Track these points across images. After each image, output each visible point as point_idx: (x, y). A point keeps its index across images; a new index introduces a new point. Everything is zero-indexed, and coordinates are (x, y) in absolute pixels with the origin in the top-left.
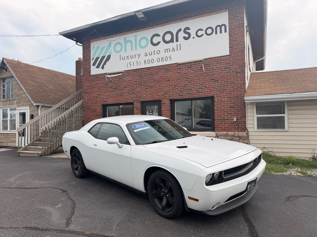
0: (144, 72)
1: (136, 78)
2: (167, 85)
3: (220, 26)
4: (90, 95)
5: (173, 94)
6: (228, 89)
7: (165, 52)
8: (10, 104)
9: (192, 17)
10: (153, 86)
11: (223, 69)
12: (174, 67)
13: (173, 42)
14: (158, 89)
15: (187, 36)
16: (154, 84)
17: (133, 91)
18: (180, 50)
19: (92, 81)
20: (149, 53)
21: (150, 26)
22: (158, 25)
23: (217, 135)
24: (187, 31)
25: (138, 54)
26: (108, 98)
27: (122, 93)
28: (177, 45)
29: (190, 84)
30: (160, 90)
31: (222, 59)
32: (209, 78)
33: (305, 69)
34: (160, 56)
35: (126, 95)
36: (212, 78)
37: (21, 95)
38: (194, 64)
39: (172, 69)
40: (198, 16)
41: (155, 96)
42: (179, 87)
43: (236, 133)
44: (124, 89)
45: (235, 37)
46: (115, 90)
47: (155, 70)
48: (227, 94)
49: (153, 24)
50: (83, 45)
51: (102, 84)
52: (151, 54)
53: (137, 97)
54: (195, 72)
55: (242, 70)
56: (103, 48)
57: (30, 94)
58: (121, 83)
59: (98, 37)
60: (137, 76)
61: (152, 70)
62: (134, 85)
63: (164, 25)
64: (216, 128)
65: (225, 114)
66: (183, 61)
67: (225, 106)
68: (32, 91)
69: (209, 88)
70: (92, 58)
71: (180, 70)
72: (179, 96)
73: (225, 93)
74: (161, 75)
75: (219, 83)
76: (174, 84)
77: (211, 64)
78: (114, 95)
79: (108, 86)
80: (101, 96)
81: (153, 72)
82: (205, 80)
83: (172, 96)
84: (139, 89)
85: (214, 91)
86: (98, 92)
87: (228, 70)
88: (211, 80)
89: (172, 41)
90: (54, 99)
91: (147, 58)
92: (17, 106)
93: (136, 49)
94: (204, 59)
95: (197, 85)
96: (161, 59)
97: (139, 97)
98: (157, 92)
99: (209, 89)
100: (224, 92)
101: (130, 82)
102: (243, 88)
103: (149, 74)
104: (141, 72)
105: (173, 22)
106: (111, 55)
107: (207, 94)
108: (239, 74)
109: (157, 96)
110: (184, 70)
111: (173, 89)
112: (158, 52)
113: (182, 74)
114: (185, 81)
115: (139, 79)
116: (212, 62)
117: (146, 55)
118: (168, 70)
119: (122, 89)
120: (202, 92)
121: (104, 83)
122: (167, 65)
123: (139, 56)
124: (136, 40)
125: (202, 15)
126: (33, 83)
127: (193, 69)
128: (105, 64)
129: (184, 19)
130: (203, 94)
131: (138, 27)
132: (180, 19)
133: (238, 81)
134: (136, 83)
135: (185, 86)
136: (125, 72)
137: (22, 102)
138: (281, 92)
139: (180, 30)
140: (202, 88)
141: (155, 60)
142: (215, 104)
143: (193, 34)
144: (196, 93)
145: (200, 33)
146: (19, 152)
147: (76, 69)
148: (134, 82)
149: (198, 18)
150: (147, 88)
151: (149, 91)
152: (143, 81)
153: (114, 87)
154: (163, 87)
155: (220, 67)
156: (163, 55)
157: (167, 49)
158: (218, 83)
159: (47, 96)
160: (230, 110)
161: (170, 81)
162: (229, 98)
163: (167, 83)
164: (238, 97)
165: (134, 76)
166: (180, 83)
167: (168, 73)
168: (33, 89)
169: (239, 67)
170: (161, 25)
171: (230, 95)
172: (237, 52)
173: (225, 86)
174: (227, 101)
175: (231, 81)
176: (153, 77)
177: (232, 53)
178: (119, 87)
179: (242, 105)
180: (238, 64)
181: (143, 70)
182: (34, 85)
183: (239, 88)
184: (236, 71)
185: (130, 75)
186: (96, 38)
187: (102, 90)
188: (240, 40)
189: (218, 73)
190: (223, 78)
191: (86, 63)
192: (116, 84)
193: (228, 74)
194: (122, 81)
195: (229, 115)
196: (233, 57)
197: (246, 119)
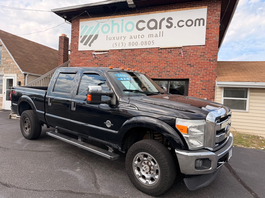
0: (128, 52)
1: (120, 57)
2: (148, 65)
3: (199, 20)
5: (153, 74)
6: (202, 74)
7: (149, 37)
9: (176, 9)
10: (136, 66)
11: (198, 56)
12: (156, 51)
13: (157, 29)
14: (139, 68)
15: (169, 25)
16: (137, 64)
18: (162, 36)
19: (79, 57)
20: (134, 36)
21: (137, 13)
22: (144, 12)
24: (170, 20)
25: (124, 37)
28: (160, 32)
29: (169, 67)
31: (198, 48)
32: (186, 63)
33: (257, 62)
34: (144, 40)
36: (189, 63)
37: (9, 63)
38: (174, 50)
39: (154, 53)
40: (181, 9)
42: (159, 68)
44: (109, 66)
45: (211, 30)
46: (100, 66)
47: (138, 52)
48: (200, 77)
49: (140, 11)
50: (72, 23)
51: (89, 59)
52: (135, 37)
54: (174, 57)
55: (215, 59)
56: (91, 28)
57: (18, 63)
58: (106, 61)
61: (136, 52)
62: (118, 63)
63: (149, 14)
65: (197, 94)
66: (164, 46)
67: (198, 88)
68: (20, 61)
69: (186, 71)
71: (161, 54)
72: (158, 76)
74: (144, 56)
75: (195, 68)
76: (154, 65)
77: (188, 51)
79: (94, 62)
81: (136, 53)
82: (182, 65)
83: (152, 76)
85: (189, 74)
86: (84, 66)
87: (203, 58)
88: (187, 65)
90: (39, 69)
92: (5, 73)
93: (122, 31)
94: (183, 46)
95: (175, 68)
96: (144, 43)
99: (185, 73)
100: (198, 76)
101: (114, 60)
102: (214, 74)
103: (132, 55)
104: (125, 52)
105: (158, 11)
106: (98, 35)
107: (183, 76)
108: (212, 62)
110: (164, 54)
111: (153, 70)
112: (143, 36)
113: (162, 57)
114: (164, 64)
115: (123, 59)
116: (189, 49)
117: (131, 38)
118: (150, 53)
119: (107, 66)
120: (179, 74)
121: (90, 59)
122: (149, 48)
123: (125, 38)
124: (122, 23)
125: (184, 9)
126: (20, 53)
127: (173, 54)
128: (92, 42)
129: (168, 10)
130: (180, 76)
131: (125, 13)
132: (164, 10)
133: (210, 68)
134: (120, 62)
135: (164, 68)
136: (111, 51)
137: (9, 69)
138: (246, 80)
139: (164, 19)
140: (179, 71)
141: (139, 43)
142: (190, 86)
143: (175, 24)
144: (174, 75)
145: (181, 24)
146: (11, 115)
147: (59, 43)
148: (118, 60)
149: (180, 10)
152: (126, 60)
153: (99, 63)
154: (144, 67)
155: (196, 54)
156: (146, 39)
157: (151, 35)
158: (193, 68)
159: (32, 66)
160: (201, 91)
161: (151, 62)
162: (202, 81)
163: (149, 64)
164: (209, 81)
165: (119, 56)
166: (160, 65)
167: (150, 55)
168: (20, 58)
169: (213, 56)
170: (146, 13)
171: (203, 79)
172: (211, 44)
173: (199, 71)
174: (200, 84)
175: (204, 68)
176: (136, 57)
177: (207, 44)
178: (104, 63)
179: (212, 88)
180: (212, 54)
181: (127, 51)
182: (21, 55)
183: (211, 74)
184: (210, 59)
185: (115, 54)
186: (85, 18)
187: (88, 65)
188: (215, 33)
189: (194, 60)
190: (198, 64)
191: (74, 40)
192: (101, 61)
193: (203, 61)
194: (107, 59)
195: (201, 95)
196: (208, 47)
197: (214, 100)
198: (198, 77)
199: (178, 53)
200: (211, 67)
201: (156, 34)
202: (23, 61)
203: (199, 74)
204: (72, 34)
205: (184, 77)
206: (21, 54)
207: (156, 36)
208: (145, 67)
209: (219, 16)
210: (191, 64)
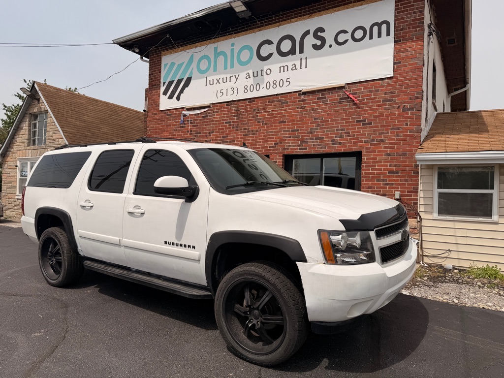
0: (243, 106)
1: (229, 116)
2: (280, 129)
3: (379, 25)
5: (289, 146)
6: (389, 140)
7: (280, 72)
9: (330, 8)
10: (257, 131)
11: (379, 102)
12: (294, 98)
13: (295, 54)
14: (264, 136)
15: (319, 43)
16: (259, 128)
17: (224, 139)
18: (306, 67)
19: (161, 121)
20: (254, 73)
21: (258, 27)
22: (271, 24)
24: (319, 34)
25: (235, 76)
28: (301, 59)
29: (320, 129)
31: (379, 83)
32: (354, 118)
34: (271, 78)
36: (360, 118)
37: (57, 141)
38: (329, 94)
39: (290, 102)
40: (340, 8)
41: (259, 148)
44: (210, 135)
45: (406, 43)
46: (195, 136)
47: (261, 103)
48: (385, 147)
49: (263, 23)
50: (150, 60)
51: (176, 125)
54: (329, 107)
55: (415, 105)
56: (180, 66)
58: (206, 125)
59: (173, 47)
60: (231, 113)
61: (257, 104)
62: (226, 128)
63: (281, 25)
65: (380, 184)
66: (310, 88)
67: (381, 169)
68: (74, 135)
69: (354, 136)
70: (162, 81)
71: (304, 104)
72: (300, 149)
73: (383, 146)
74: (272, 111)
75: (373, 127)
76: (292, 128)
77: (359, 93)
79: (185, 129)
81: (258, 107)
83: (288, 149)
84: (233, 136)
85: (362, 142)
87: (389, 105)
88: (357, 121)
89: (292, 52)
91: (249, 82)
93: (232, 66)
94: (348, 84)
95: (331, 131)
96: (272, 84)
98: (263, 142)
99: (354, 139)
100: (379, 144)
101: (219, 124)
102: (415, 139)
103: (251, 111)
104: (239, 106)
105: (296, 19)
106: (191, 77)
107: (349, 146)
108: (409, 112)
109: (262, 148)
110: (310, 103)
111: (290, 137)
112: (268, 72)
113: (307, 110)
114: (311, 123)
115: (234, 119)
116: (360, 89)
117: (248, 77)
119: (206, 136)
120: (340, 143)
121: (179, 125)
122: (282, 94)
123: (237, 79)
124: (232, 51)
125: (346, 6)
126: (77, 123)
127: (327, 101)
128: (182, 92)
129: (315, 12)
130: (342, 147)
131: (237, 30)
132: (309, 14)
134: (230, 125)
135: (311, 133)
136: (213, 106)
139: (308, 32)
140: (340, 137)
141: (263, 85)
142: (363, 166)
143: (330, 40)
144: (330, 144)
145: (341, 38)
148: (226, 123)
149: (339, 10)
150: (246, 135)
151: (249, 140)
153: (194, 131)
154: (273, 132)
155: (375, 98)
156: (275, 76)
157: (284, 67)
158: (370, 127)
160: (389, 177)
161: (285, 122)
162: (389, 155)
163: (281, 126)
164: (405, 154)
165: (227, 114)
166: (303, 127)
167: (282, 108)
168: (75, 131)
169: (410, 99)
170: (275, 24)
171: (390, 151)
172: (407, 72)
174: (385, 162)
175: (393, 125)
176: (258, 114)
177: (397, 74)
178: (201, 131)
179: (412, 169)
180: (408, 95)
181: (241, 103)
182: (78, 125)
183: (408, 138)
184: (405, 106)
185: (221, 111)
186: (170, 49)
187: (176, 135)
188: (414, 49)
189: (371, 110)
190: (379, 120)
191: (153, 90)
192: (197, 126)
193: (389, 112)
194: (207, 122)
195: (387, 186)
196: (401, 81)
197: (418, 196)
198: (381, 147)
199: (337, 99)
201: (295, 64)
202: (78, 136)
204: (149, 80)
205: (352, 149)
206: (79, 123)
207: (295, 68)
208: (275, 132)
209: (421, 11)
210: (365, 121)
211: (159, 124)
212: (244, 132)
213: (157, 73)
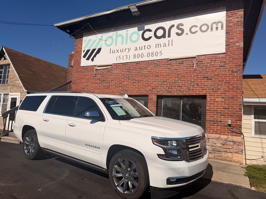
0: (133, 66)
1: (124, 72)
2: (155, 80)
4: (77, 86)
5: (161, 90)
6: (223, 89)
7: (156, 47)
8: (5, 89)
9: (187, 13)
10: (141, 80)
11: (217, 67)
12: (164, 63)
13: (165, 38)
14: (145, 83)
15: (180, 32)
16: (142, 79)
17: (120, 85)
18: (172, 45)
19: (81, 72)
20: (140, 47)
21: (143, 22)
22: (151, 20)
23: (208, 138)
24: (180, 27)
25: (128, 49)
26: (95, 90)
27: (109, 85)
28: (169, 41)
29: (180, 81)
30: (147, 85)
31: (217, 56)
32: (202, 76)
34: (150, 51)
35: (113, 88)
36: (205, 75)
37: (14, 81)
38: (186, 61)
39: (162, 65)
40: (193, 13)
41: (142, 90)
42: (168, 83)
43: (230, 137)
44: (112, 82)
45: (233, 34)
46: (102, 82)
47: (144, 65)
48: (221, 93)
49: (146, 19)
50: (76, 38)
51: (91, 75)
52: (141, 49)
53: (124, 91)
54: (186, 69)
55: (239, 70)
56: (94, 41)
57: (23, 81)
58: (109, 76)
59: (90, 31)
60: (125, 70)
61: (141, 65)
62: (122, 78)
63: (157, 21)
64: (207, 129)
65: (218, 115)
66: (174, 57)
68: (26, 79)
69: (202, 85)
70: (83, 50)
71: (170, 66)
72: (167, 92)
74: (150, 70)
75: (213, 81)
76: (163, 79)
77: (204, 61)
78: (101, 87)
79: (96, 78)
80: (89, 87)
81: (142, 67)
82: (197, 78)
83: (160, 92)
84: (126, 83)
85: (206, 89)
86: (86, 83)
87: (223, 69)
88: (203, 78)
89: (164, 36)
91: (136, 53)
92: (10, 92)
93: (126, 43)
94: (197, 56)
95: (188, 82)
96: (151, 54)
97: (125, 91)
98: (145, 87)
99: (201, 88)
100: (218, 91)
101: (117, 75)
102: (239, 89)
103: (137, 69)
104: (130, 66)
105: (166, 18)
106: (101, 48)
107: (198, 92)
108: (235, 73)
109: (144, 90)
110: (174, 66)
111: (162, 85)
112: (149, 47)
113: (172, 70)
114: (175, 77)
115: (127, 73)
116: (205, 59)
117: (136, 49)
118: (158, 65)
119: (109, 82)
120: (193, 90)
121: (92, 75)
122: (157, 60)
123: (129, 51)
124: (127, 34)
125: (197, 12)
126: (27, 72)
127: (185, 65)
128: (95, 56)
129: (178, 15)
130: (194, 92)
131: (130, 22)
132: (174, 16)
134: (124, 77)
135: (174, 83)
136: (114, 65)
137: (14, 88)
139: (173, 26)
140: (193, 86)
141: (145, 54)
142: (208, 104)
143: (186, 30)
144: (187, 90)
145: (194, 30)
147: (69, 61)
148: (122, 75)
150: (134, 82)
151: (136, 86)
152: (131, 75)
153: (102, 79)
155: (214, 65)
156: (153, 49)
157: (158, 45)
158: (211, 81)
159: (39, 85)
160: (223, 111)
161: (158, 76)
162: (223, 98)
163: (156, 78)
164: (233, 98)
165: (123, 70)
166: (170, 79)
167: (157, 68)
168: (26, 76)
169: (236, 66)
170: (153, 20)
171: (224, 95)
172: (234, 51)
173: (219, 85)
174: (221, 102)
175: (226, 81)
176: (142, 71)
177: (228, 51)
178: (106, 79)
179: (238, 107)
180: (234, 63)
181: (131, 64)
183: (235, 88)
184: (232, 70)
185: (119, 68)
186: (88, 31)
187: (90, 81)
188: (238, 38)
189: (212, 71)
190: (217, 77)
191: (77, 55)
192: (104, 76)
193: (223, 73)
194: (110, 74)
195: (223, 116)
196: (230, 55)
197: (241, 123)
198: (219, 93)
199: (191, 64)
200: (235, 80)
201: (165, 43)
202: (28, 80)
203: (219, 89)
204: (75, 49)
205: (200, 93)
206: (29, 72)
207: (165, 45)
208: (152, 81)
209: (241, 17)
210: (208, 77)
211: (80, 74)
212: (133, 81)
213: (80, 45)
